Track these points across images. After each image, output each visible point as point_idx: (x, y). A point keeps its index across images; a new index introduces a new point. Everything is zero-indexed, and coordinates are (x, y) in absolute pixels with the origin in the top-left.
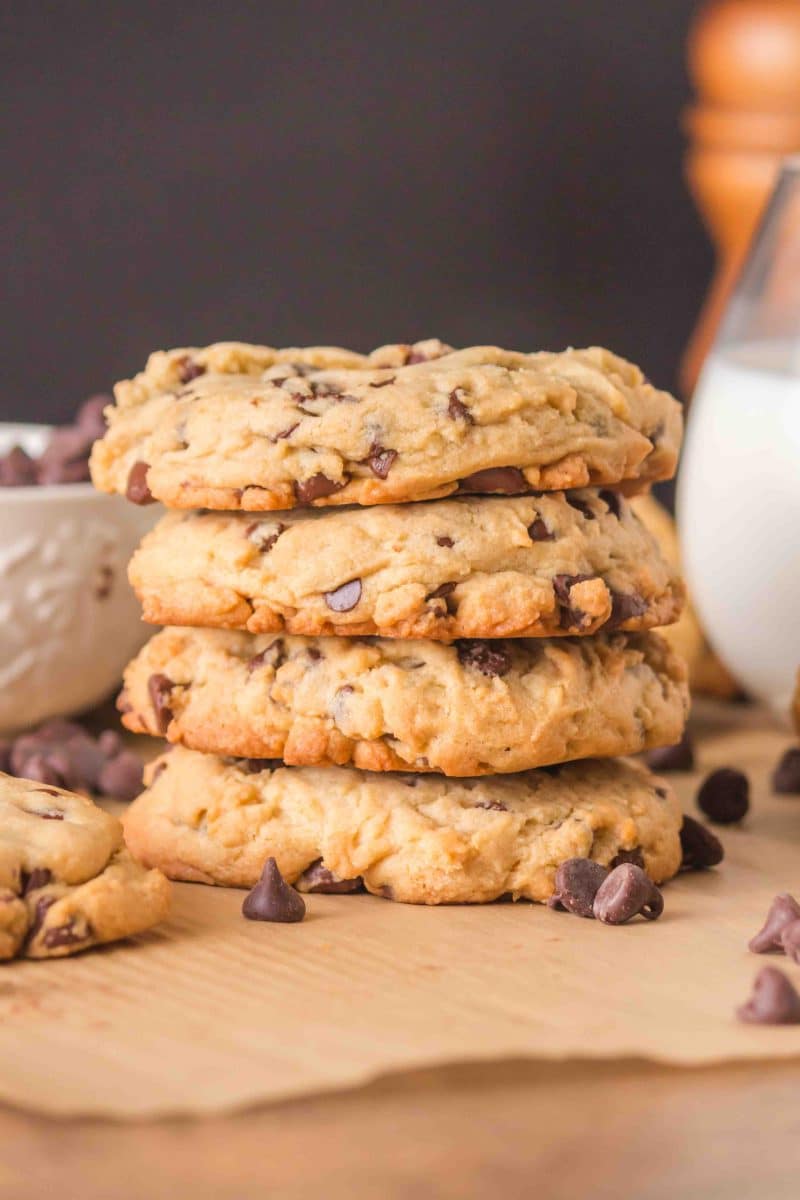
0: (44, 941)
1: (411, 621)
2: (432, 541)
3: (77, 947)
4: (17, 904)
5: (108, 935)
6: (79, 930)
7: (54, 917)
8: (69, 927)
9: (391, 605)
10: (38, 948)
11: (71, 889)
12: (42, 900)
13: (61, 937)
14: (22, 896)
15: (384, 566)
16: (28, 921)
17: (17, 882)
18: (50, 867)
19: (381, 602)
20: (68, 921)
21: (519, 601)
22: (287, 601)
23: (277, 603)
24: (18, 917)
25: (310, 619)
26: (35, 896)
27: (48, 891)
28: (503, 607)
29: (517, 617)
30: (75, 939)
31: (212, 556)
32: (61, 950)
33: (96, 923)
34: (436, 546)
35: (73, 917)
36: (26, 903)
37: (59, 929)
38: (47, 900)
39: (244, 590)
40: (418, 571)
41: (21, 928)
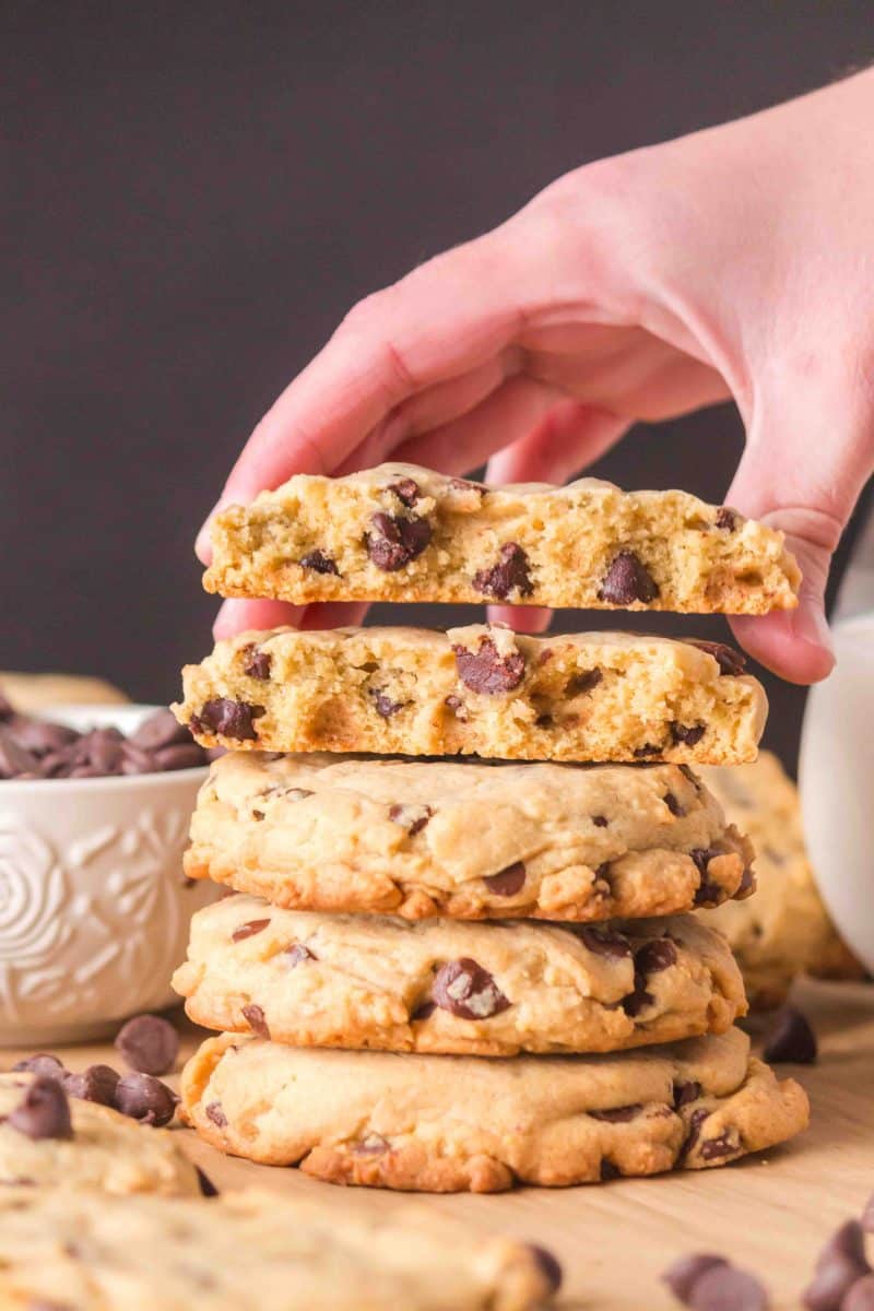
0: (701, 1152)
1: (579, 905)
2: (590, 821)
3: (731, 1157)
4: (674, 1117)
5: (759, 1145)
6: (733, 1141)
7: (710, 1129)
8: (723, 1138)
9: (558, 889)
10: (695, 1160)
11: (719, 1101)
12: (696, 1112)
13: (717, 1148)
14: (676, 1108)
15: (547, 849)
16: (685, 1132)
17: (670, 1096)
18: (700, 1081)
19: (546, 885)
20: (723, 1133)
21: (676, 879)
22: (446, 886)
23: (433, 888)
24: (676, 1129)
25: (469, 904)
26: (689, 1109)
27: (701, 1104)
28: (664, 887)
29: (678, 896)
30: (731, 1149)
31: (356, 840)
32: (717, 1161)
33: (747, 1133)
34: (595, 827)
35: (727, 1129)
36: (680, 1115)
37: (715, 1141)
38: (701, 1113)
39: (397, 874)
40: (583, 853)
41: (678, 1141)
